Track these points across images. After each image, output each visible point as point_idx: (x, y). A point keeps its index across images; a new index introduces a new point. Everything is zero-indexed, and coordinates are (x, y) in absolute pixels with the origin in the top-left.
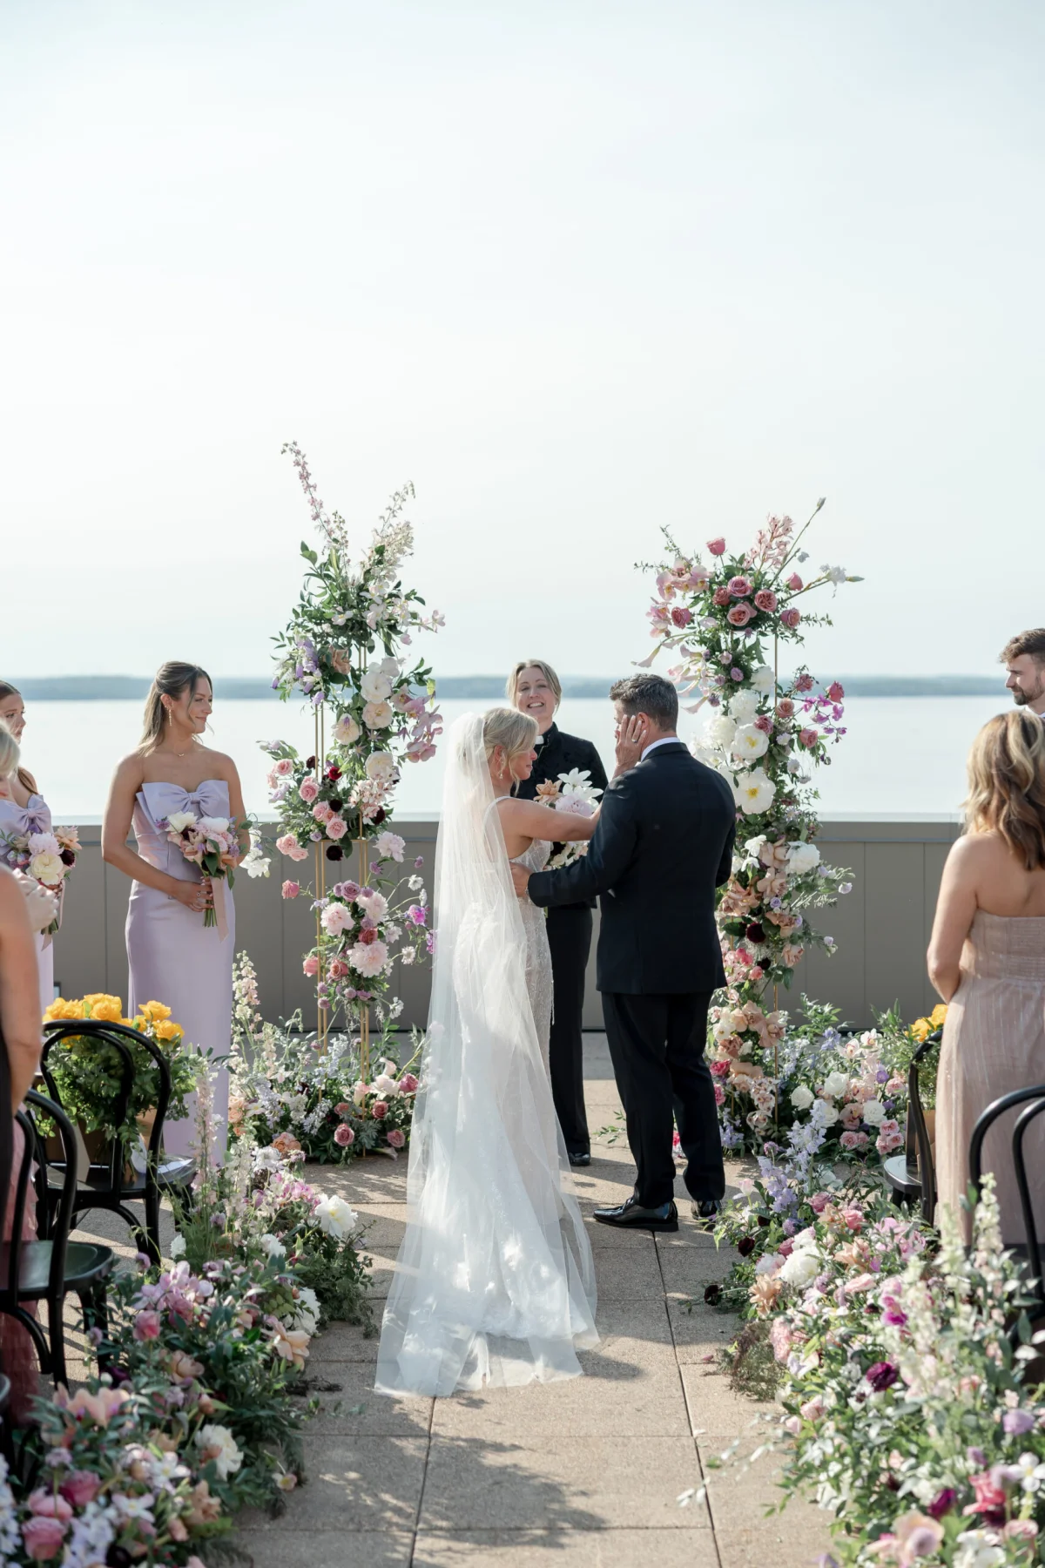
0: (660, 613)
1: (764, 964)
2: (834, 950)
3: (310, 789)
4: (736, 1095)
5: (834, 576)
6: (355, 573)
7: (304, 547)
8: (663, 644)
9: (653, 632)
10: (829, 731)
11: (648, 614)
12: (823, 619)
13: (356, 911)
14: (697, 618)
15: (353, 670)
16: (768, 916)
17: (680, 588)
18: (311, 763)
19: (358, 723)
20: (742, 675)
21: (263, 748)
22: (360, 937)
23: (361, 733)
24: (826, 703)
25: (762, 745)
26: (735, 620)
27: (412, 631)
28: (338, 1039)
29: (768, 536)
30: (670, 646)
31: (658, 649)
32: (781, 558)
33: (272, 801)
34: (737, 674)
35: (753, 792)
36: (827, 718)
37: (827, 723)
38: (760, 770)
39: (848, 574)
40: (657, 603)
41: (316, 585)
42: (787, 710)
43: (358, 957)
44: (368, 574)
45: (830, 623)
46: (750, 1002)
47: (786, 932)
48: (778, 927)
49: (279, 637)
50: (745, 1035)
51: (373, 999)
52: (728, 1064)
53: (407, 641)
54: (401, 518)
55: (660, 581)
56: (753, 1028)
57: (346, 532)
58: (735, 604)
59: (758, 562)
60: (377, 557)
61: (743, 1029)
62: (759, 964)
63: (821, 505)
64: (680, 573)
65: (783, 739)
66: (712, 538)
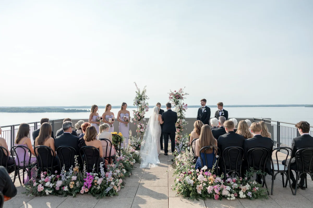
0: (170, 98)
1: (180, 131)
3: (137, 114)
4: (177, 143)
5: (186, 94)
6: (141, 94)
7: (136, 92)
10: (186, 109)
12: (185, 98)
13: (141, 126)
14: (173, 98)
15: (141, 103)
16: (180, 126)
18: (137, 112)
22: (141, 128)
23: (141, 109)
25: (179, 110)
26: (177, 98)
27: (146, 99)
29: (180, 90)
32: (181, 92)
33: (133, 116)
34: (177, 103)
36: (186, 107)
38: (179, 112)
39: (188, 94)
41: (137, 95)
43: (141, 130)
44: (142, 94)
46: (179, 134)
47: (182, 128)
49: (134, 100)
53: (146, 100)
54: (145, 89)
55: (170, 94)
56: (179, 137)
57: (140, 90)
59: (179, 93)
60: (143, 92)
63: (185, 87)
64: (172, 94)
65: (181, 109)
66: (175, 90)
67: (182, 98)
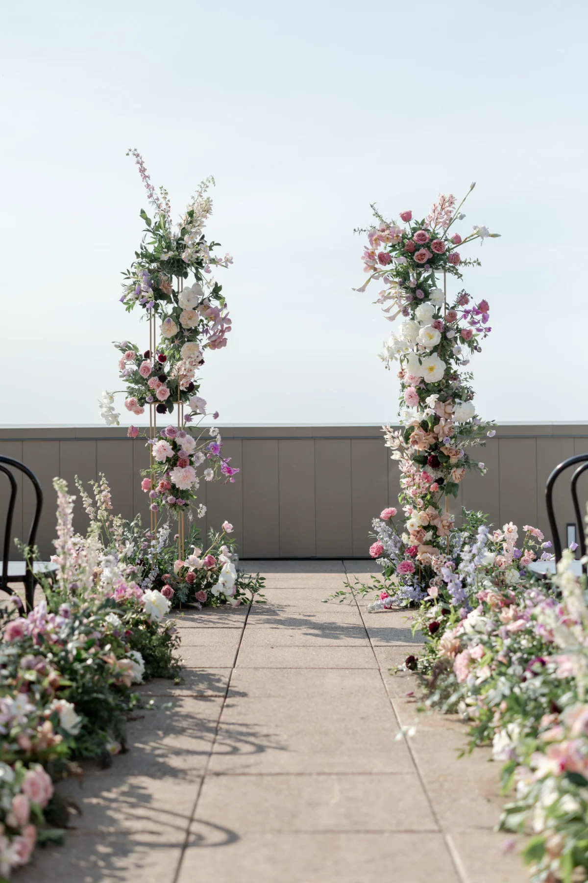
0: (371, 255)
1: (440, 481)
2: (485, 471)
3: (146, 369)
4: (422, 566)
5: (482, 233)
6: (175, 231)
7: (143, 212)
8: (372, 277)
9: (365, 269)
10: (479, 330)
11: (363, 258)
12: (475, 262)
13: (175, 447)
14: (394, 260)
15: (173, 291)
16: (442, 449)
17: (384, 241)
18: (147, 355)
19: (177, 324)
20: (423, 294)
21: (116, 346)
22: (178, 464)
23: (179, 330)
24: (478, 313)
25: (436, 339)
26: (419, 260)
27: (212, 267)
28: (163, 528)
29: (439, 208)
30: (377, 278)
31: (369, 280)
32: (448, 222)
33: (121, 376)
34: (420, 294)
35: (431, 369)
36: (479, 322)
37: (478, 325)
38: (435, 354)
39: (491, 232)
40: (368, 249)
41: (150, 237)
42: (452, 316)
43: (178, 477)
44: (184, 231)
45: (479, 264)
46: (430, 506)
47: (453, 460)
48: (449, 457)
49: (127, 273)
50: (427, 528)
51: (186, 505)
52: (416, 547)
53: (208, 271)
54: (205, 195)
55: (371, 236)
56: (432, 524)
57: (169, 201)
58: (418, 250)
59: (433, 225)
60: (189, 219)
61: (426, 524)
62: (436, 481)
63: (473, 186)
64: (383, 231)
65: (450, 335)
66: (403, 212)
67: (456, 259)
